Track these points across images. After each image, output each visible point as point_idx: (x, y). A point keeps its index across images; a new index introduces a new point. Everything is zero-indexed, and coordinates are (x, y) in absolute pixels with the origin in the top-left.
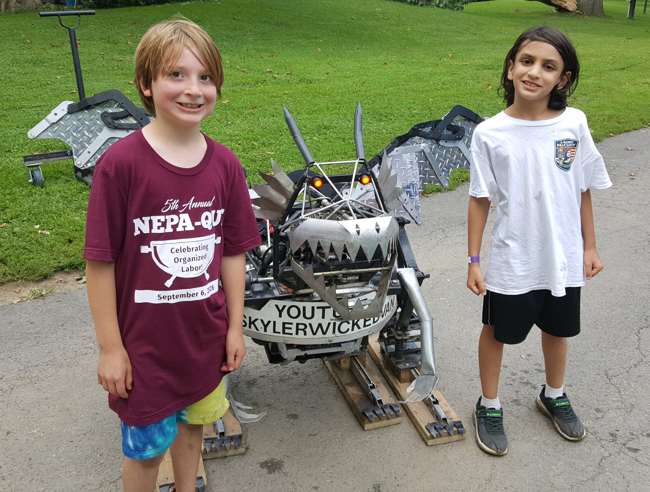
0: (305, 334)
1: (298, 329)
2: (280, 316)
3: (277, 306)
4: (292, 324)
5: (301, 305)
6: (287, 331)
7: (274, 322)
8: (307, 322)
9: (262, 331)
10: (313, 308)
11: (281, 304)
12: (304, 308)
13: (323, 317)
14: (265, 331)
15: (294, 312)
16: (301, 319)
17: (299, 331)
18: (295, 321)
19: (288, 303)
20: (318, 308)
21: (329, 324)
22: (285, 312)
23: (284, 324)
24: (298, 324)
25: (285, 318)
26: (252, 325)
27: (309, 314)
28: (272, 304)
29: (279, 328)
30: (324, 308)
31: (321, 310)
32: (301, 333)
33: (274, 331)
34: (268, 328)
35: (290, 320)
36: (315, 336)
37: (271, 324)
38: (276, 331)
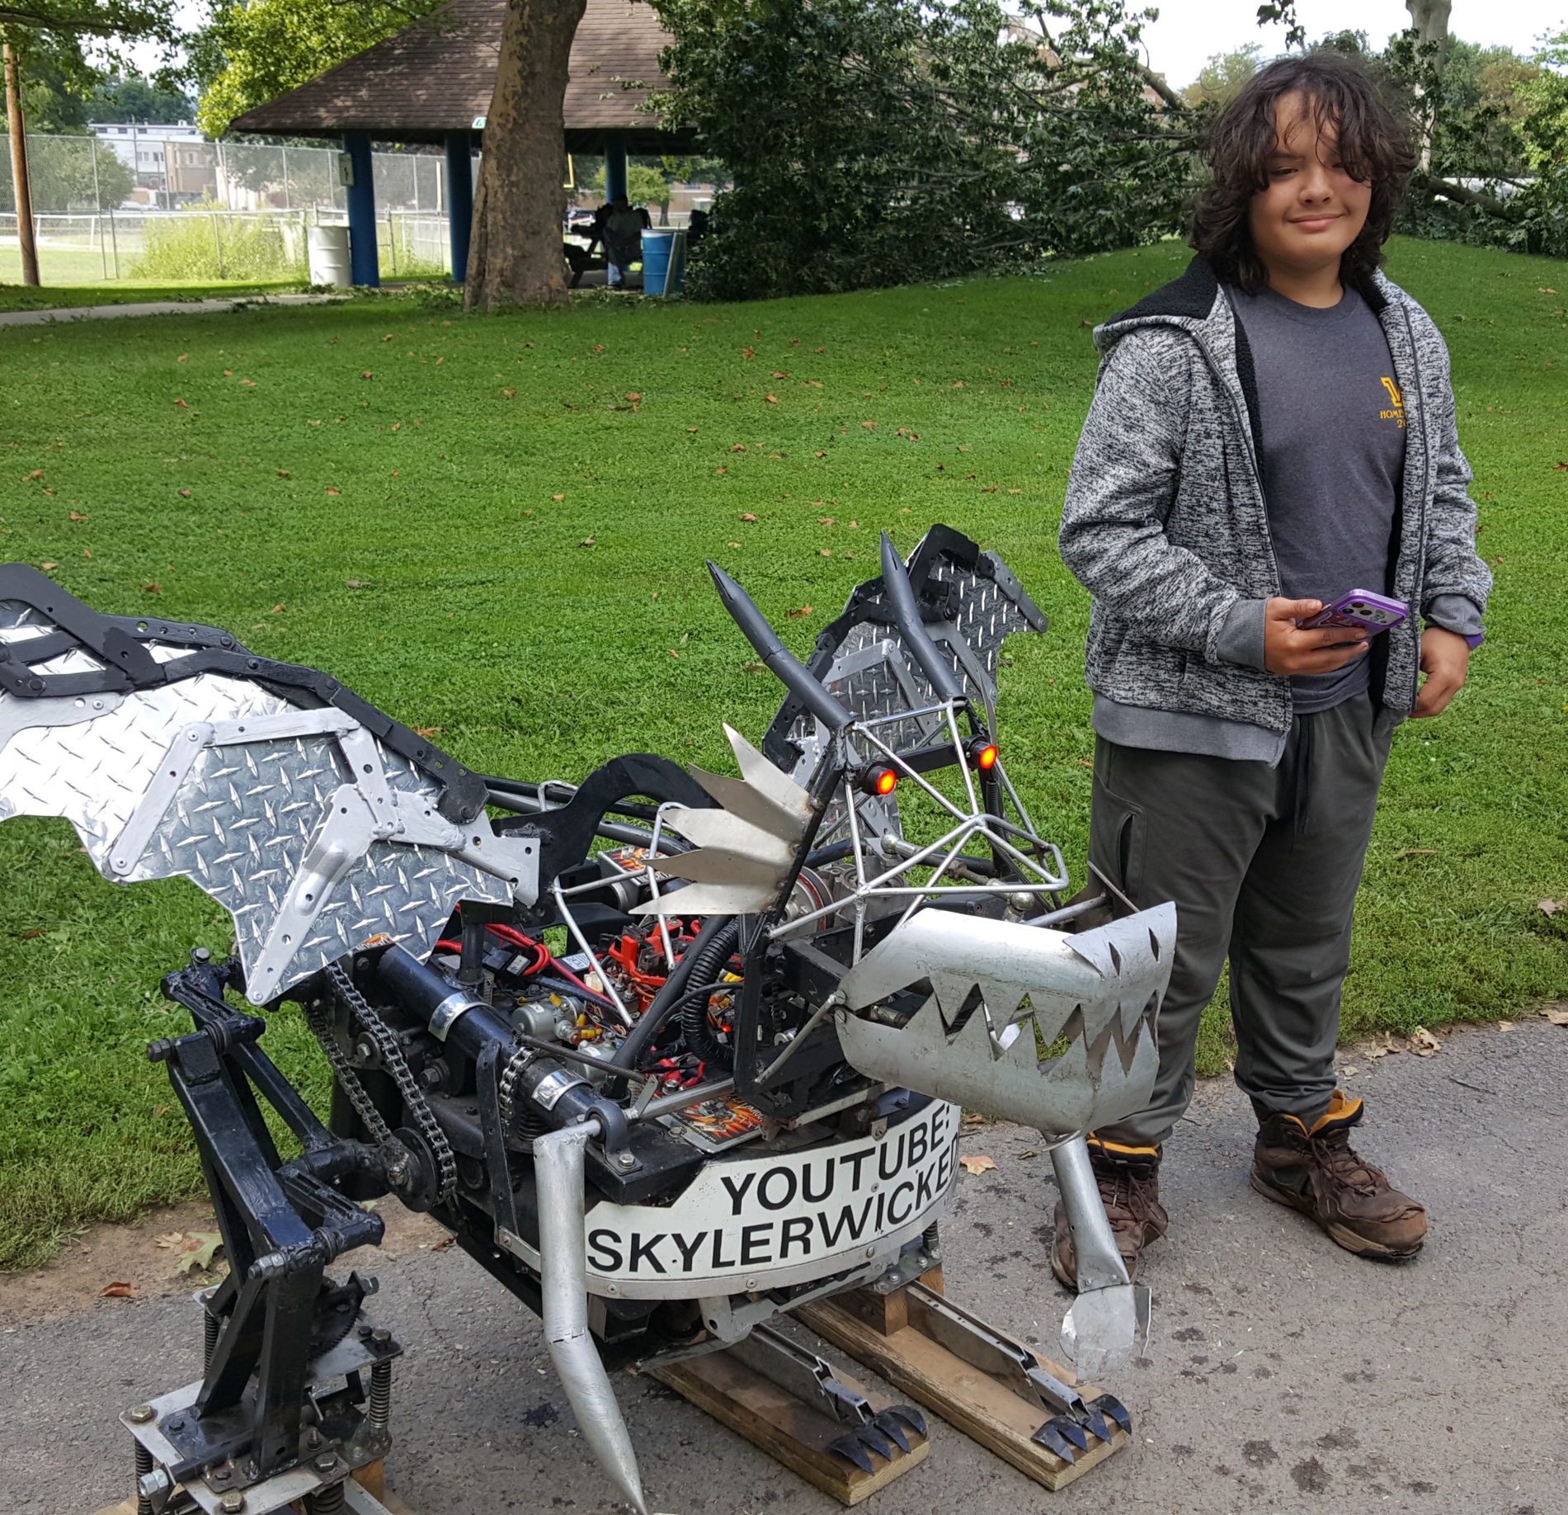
0: (807, 1250)
1: (786, 1239)
2: (737, 1210)
3: (727, 1182)
4: (770, 1226)
5: (794, 1162)
6: (754, 1252)
7: (718, 1234)
8: (811, 1210)
9: (674, 1270)
10: (831, 1163)
11: (738, 1170)
12: (807, 1169)
13: (856, 1186)
14: (687, 1266)
15: (777, 1188)
16: (799, 1207)
17: (792, 1245)
18: (778, 1217)
19: (760, 1166)
20: (844, 1160)
21: (869, 1201)
22: (751, 1196)
23: (747, 1231)
24: (787, 1224)
25: (753, 1211)
26: (643, 1260)
27: (817, 1188)
28: (713, 1174)
29: (731, 1249)
30: (856, 1158)
31: (852, 1164)
32: (796, 1247)
33: (717, 1263)
34: (695, 1258)
35: (767, 1215)
36: (833, 1250)
37: (709, 1242)
38: (722, 1260)
